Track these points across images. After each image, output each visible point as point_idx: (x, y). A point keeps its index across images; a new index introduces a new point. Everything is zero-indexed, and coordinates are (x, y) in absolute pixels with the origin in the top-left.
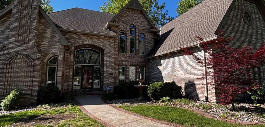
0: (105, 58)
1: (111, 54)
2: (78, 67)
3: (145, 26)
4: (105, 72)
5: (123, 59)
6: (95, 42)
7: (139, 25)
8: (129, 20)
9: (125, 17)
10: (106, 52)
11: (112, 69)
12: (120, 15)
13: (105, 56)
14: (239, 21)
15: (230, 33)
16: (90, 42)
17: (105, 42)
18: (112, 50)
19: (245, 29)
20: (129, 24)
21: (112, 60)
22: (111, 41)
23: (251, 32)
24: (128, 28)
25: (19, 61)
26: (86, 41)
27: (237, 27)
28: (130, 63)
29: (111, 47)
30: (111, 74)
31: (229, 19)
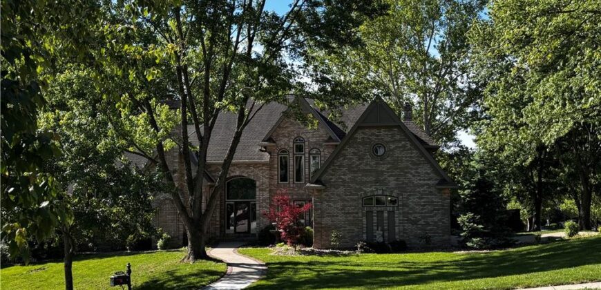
0: (257, 193)
1: (265, 186)
2: (230, 204)
3: (321, 136)
4: (257, 212)
5: (284, 191)
6: (243, 172)
7: (309, 135)
8: (293, 131)
9: (286, 127)
10: (258, 184)
11: (266, 207)
12: (279, 127)
13: (257, 189)
14: (361, 158)
15: (344, 175)
16: (238, 173)
17: (256, 171)
18: (266, 181)
19: (371, 166)
20: (293, 137)
21: (266, 195)
22: (264, 168)
23: (384, 168)
24: (291, 144)
25: (167, 206)
26: (233, 172)
27: (358, 165)
28: (295, 197)
29: (264, 177)
30: (264, 214)
31: (344, 159)
